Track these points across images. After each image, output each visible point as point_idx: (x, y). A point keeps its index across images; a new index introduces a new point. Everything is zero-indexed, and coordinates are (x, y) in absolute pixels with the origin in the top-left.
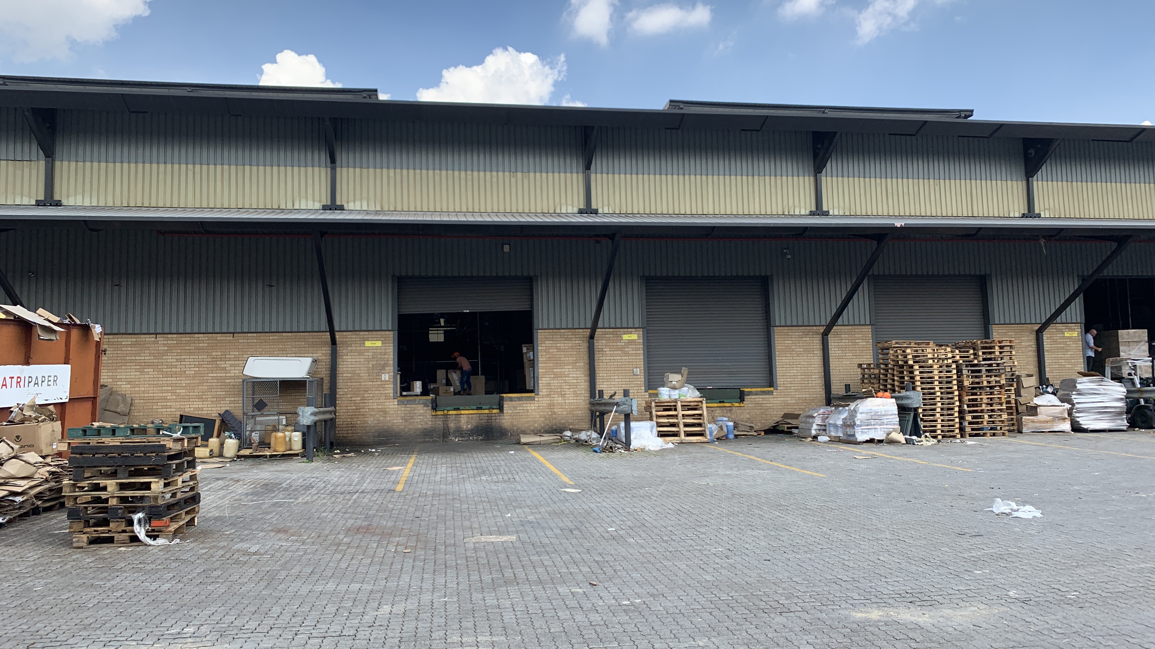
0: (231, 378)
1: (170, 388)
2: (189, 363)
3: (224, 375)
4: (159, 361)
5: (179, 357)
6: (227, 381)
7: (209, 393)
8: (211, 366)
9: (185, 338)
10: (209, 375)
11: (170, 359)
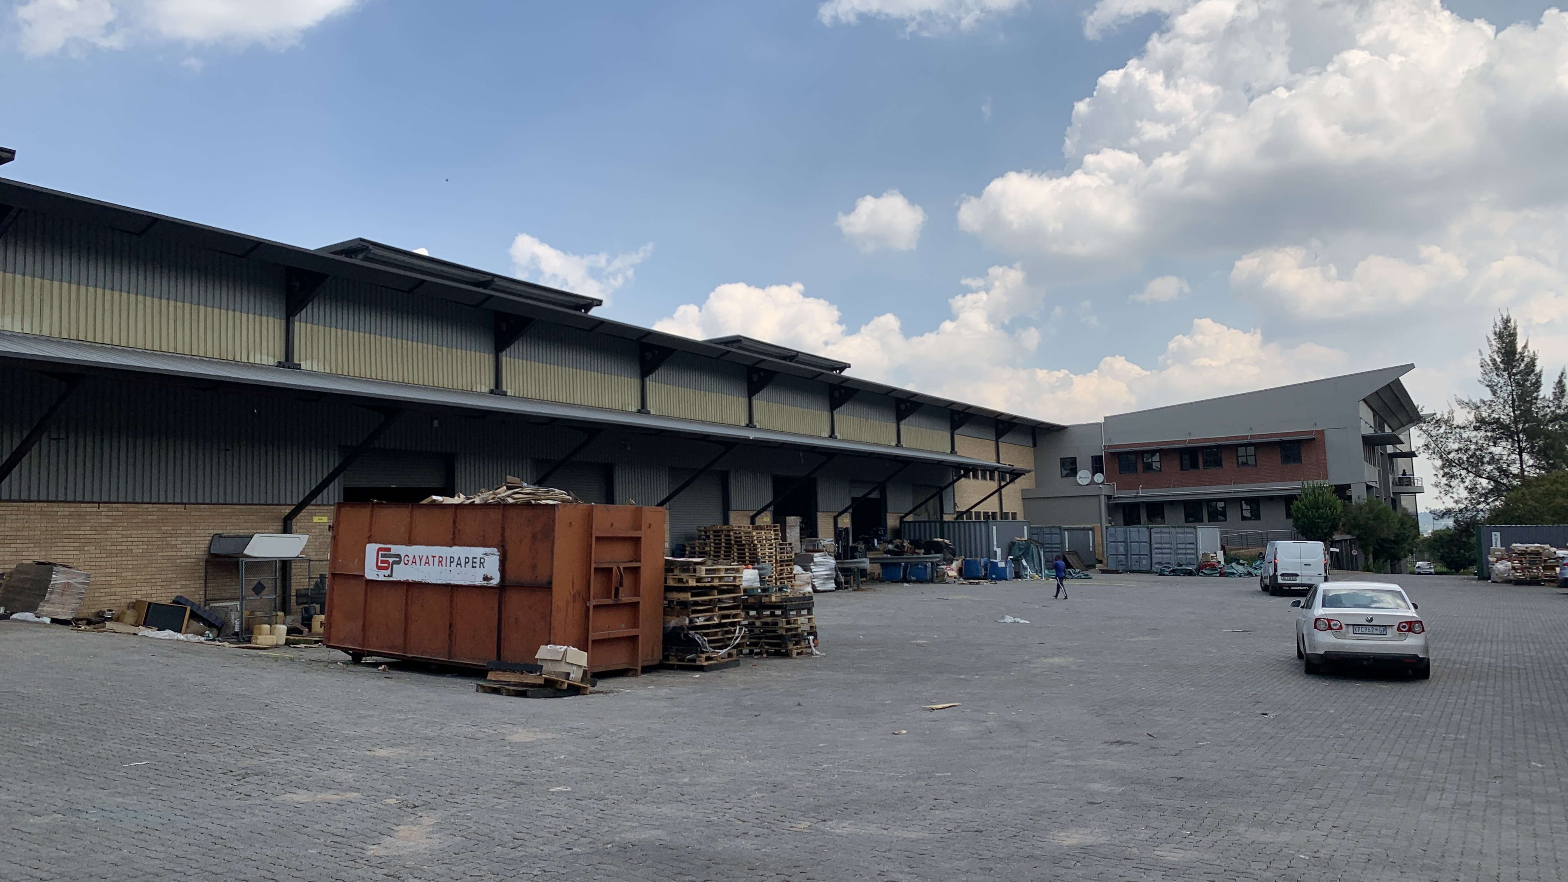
0: (182, 557)
1: (115, 571)
2: (136, 539)
3: (175, 554)
4: (103, 536)
5: (125, 532)
6: (178, 561)
7: (158, 576)
8: (160, 543)
9: (132, 509)
10: (159, 554)
11: (113, 534)
